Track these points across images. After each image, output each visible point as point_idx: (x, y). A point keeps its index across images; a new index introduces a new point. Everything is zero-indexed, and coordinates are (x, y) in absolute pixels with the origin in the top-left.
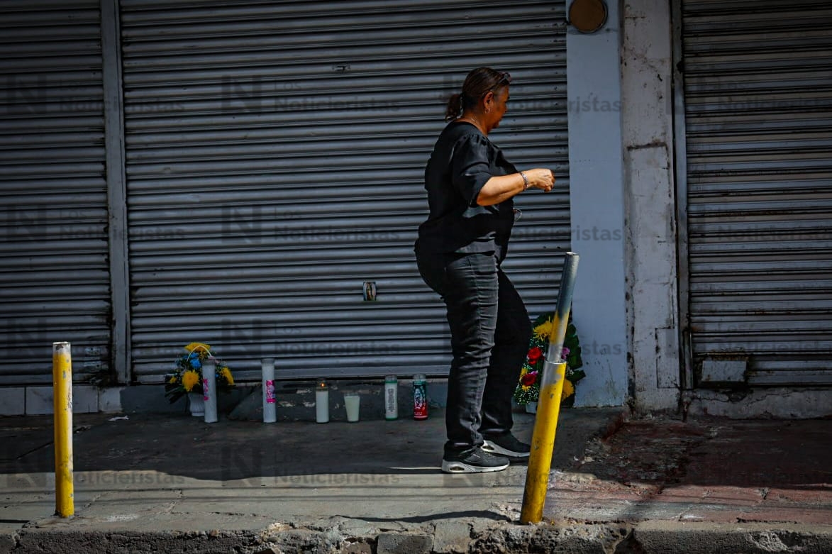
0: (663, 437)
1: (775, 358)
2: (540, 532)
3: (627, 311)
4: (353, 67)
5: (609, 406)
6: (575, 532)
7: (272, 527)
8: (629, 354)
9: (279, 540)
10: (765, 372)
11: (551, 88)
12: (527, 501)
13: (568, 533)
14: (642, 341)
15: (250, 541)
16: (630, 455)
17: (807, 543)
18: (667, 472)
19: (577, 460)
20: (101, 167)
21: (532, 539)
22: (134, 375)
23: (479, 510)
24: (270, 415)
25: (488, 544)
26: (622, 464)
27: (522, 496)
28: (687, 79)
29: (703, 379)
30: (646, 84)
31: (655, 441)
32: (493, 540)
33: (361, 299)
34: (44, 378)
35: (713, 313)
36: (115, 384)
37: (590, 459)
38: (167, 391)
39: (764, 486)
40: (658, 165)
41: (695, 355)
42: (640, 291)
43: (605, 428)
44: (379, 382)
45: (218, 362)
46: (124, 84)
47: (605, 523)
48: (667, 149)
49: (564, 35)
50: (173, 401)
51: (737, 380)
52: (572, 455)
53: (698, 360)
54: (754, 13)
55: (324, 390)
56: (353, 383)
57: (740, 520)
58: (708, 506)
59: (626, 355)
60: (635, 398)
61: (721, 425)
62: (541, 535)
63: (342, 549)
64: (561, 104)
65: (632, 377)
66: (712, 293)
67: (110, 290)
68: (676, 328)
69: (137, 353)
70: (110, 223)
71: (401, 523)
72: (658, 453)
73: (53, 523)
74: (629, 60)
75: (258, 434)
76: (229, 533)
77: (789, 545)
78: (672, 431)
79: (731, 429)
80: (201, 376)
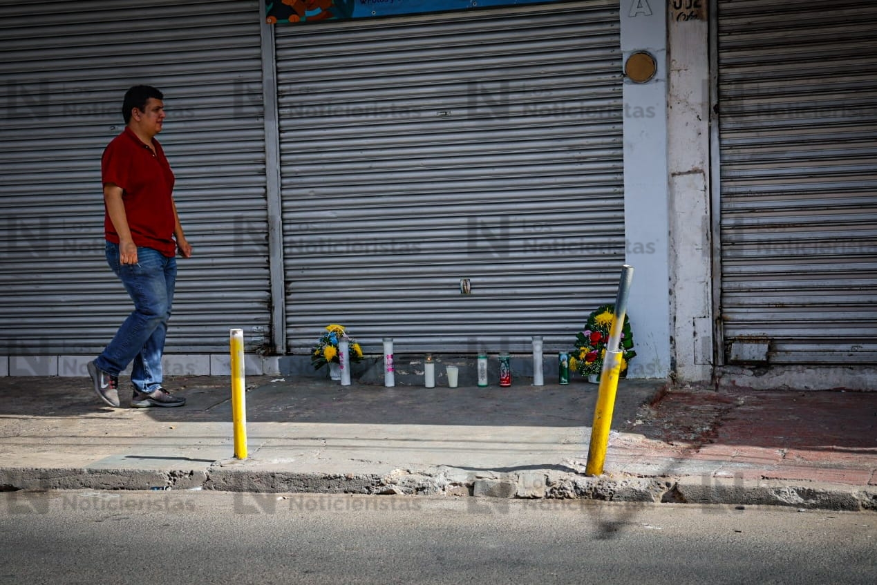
0: (699, 404)
1: (792, 342)
2: (601, 483)
3: (670, 304)
4: (454, 112)
5: (656, 378)
6: (629, 484)
7: (393, 472)
8: (671, 337)
9: (399, 483)
10: (784, 353)
11: (610, 127)
12: (591, 458)
13: (624, 484)
14: (682, 327)
15: (377, 482)
16: (672, 419)
17: (820, 498)
18: (702, 433)
19: (629, 422)
20: (263, 190)
21: (595, 488)
22: (288, 348)
23: (553, 464)
24: (390, 380)
25: (561, 491)
26: (666, 427)
27: (588, 453)
28: (722, 119)
29: (733, 357)
30: (687, 123)
31: (693, 407)
32: (564, 488)
33: (458, 292)
34: (224, 349)
35: (741, 306)
36: (274, 354)
37: (640, 422)
38: (313, 360)
39: (783, 447)
40: (696, 188)
41: (726, 338)
42: (681, 288)
43: (652, 396)
44: (472, 357)
45: (350, 339)
46: (280, 127)
47: (654, 477)
48: (704, 175)
49: (622, 85)
50: (317, 368)
51: (761, 359)
52: (626, 419)
53: (728, 342)
54: (779, 64)
55: (431, 363)
56: (453, 357)
57: (764, 478)
58: (738, 465)
59: (669, 338)
60: (676, 372)
61: (746, 395)
62: (602, 485)
63: (446, 491)
64: (618, 139)
65: (674, 356)
66: (740, 290)
67: (270, 283)
68: (711, 317)
69: (290, 331)
70: (270, 232)
71: (492, 472)
72: (695, 418)
73: (232, 463)
74: (673, 104)
75: (381, 395)
76: (361, 476)
77: (806, 499)
78: (706, 400)
79: (755, 399)
80: (338, 350)
